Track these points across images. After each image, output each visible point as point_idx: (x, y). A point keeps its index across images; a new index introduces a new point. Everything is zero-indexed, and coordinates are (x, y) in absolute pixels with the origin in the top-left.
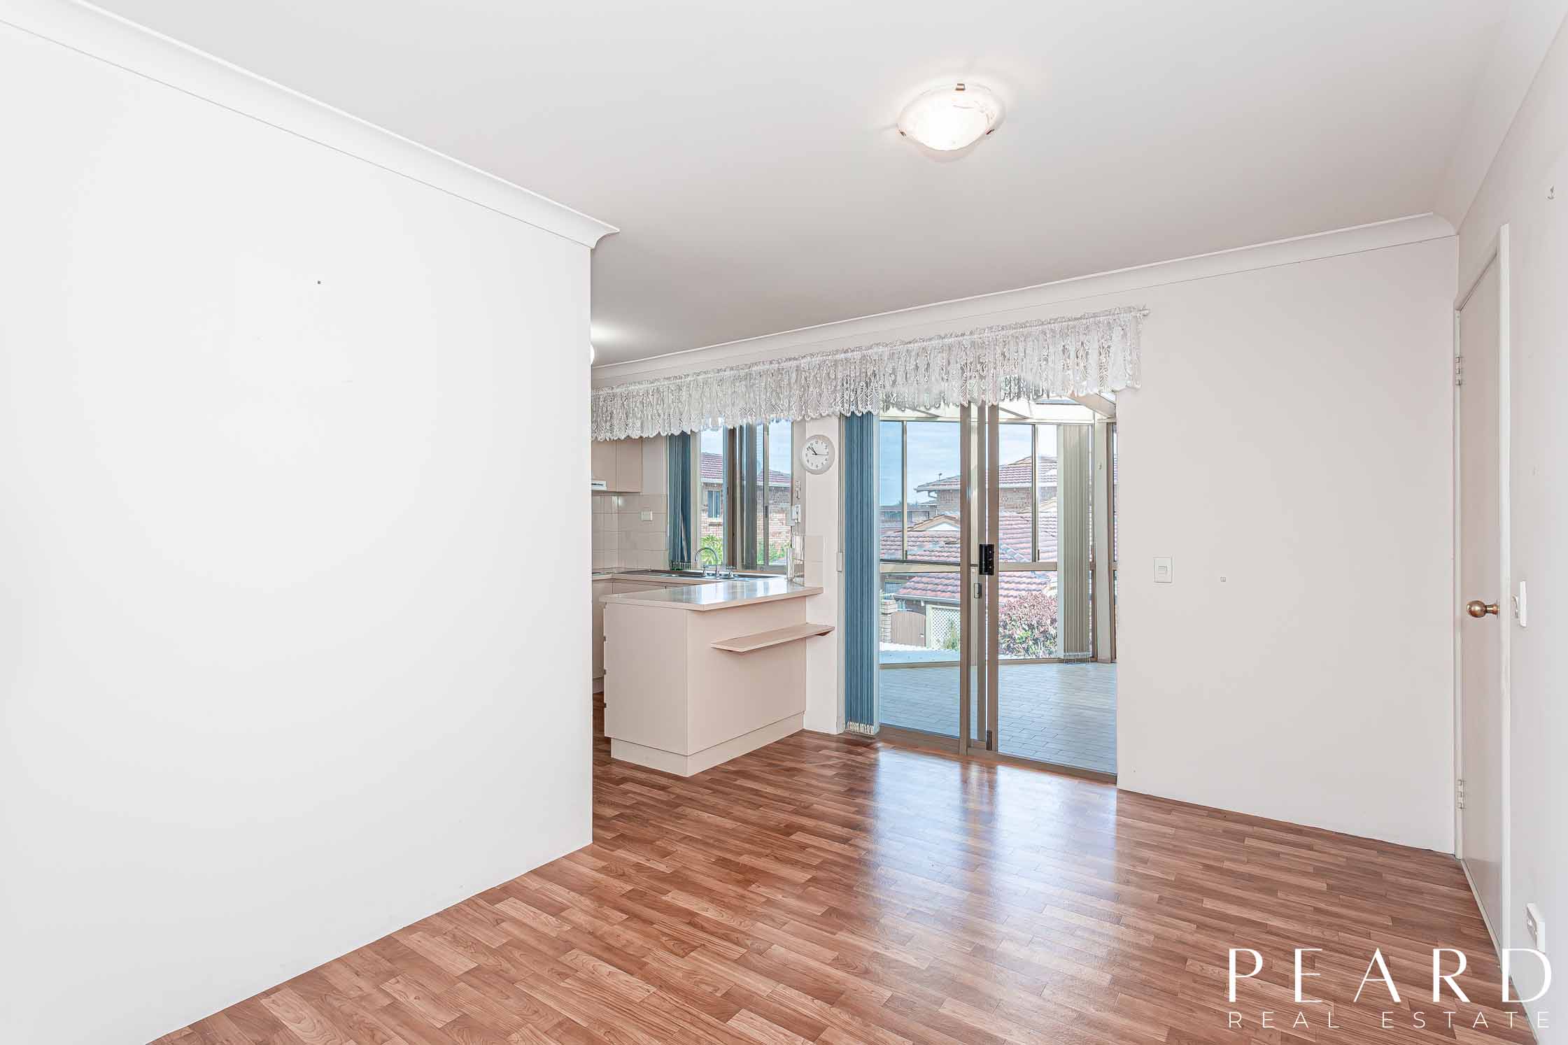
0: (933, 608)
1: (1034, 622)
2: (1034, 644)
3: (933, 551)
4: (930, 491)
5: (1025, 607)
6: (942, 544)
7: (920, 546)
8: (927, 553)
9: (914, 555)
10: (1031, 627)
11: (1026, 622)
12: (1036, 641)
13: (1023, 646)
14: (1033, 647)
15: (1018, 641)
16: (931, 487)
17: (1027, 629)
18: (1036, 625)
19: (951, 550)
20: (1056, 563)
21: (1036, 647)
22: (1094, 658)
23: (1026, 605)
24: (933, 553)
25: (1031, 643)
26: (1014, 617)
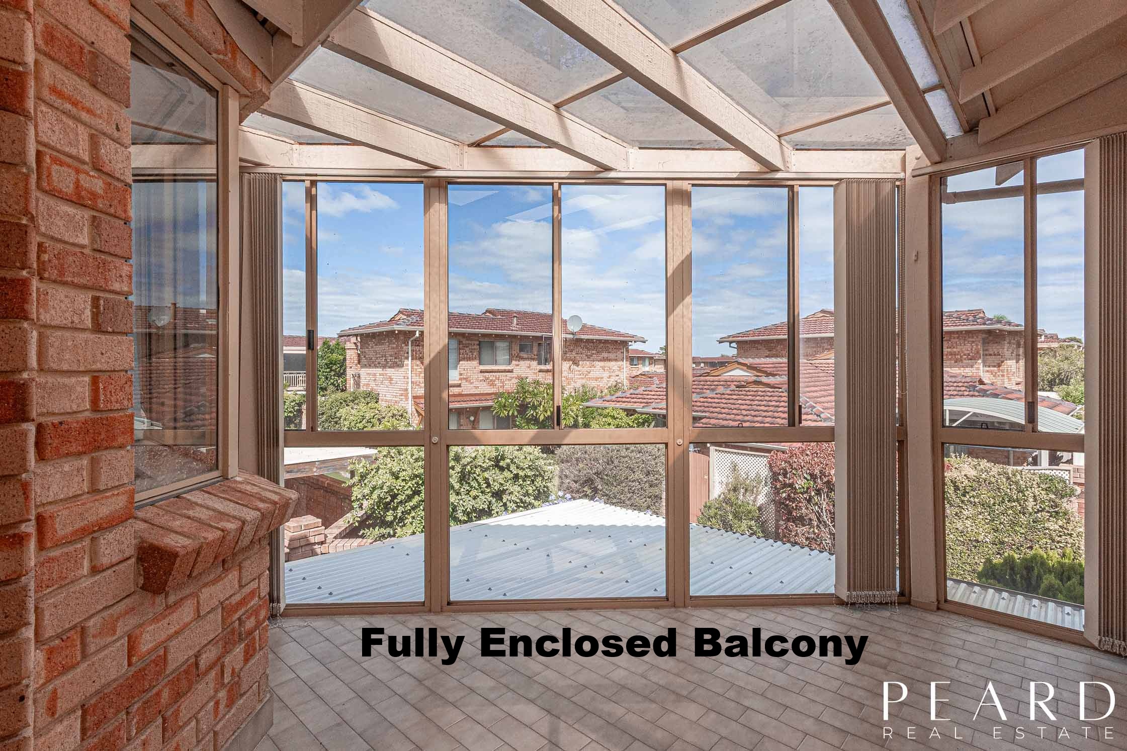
0: (716, 450)
1: (817, 472)
2: (817, 494)
3: (723, 394)
4: (731, 342)
5: (807, 455)
6: (733, 387)
7: (713, 390)
8: (719, 396)
9: (706, 398)
10: (813, 477)
11: (808, 471)
12: (818, 492)
13: (805, 496)
14: (816, 498)
15: (799, 491)
16: (731, 339)
17: (809, 478)
18: (818, 474)
19: (740, 393)
20: (832, 429)
21: (819, 498)
22: (905, 599)
23: (808, 452)
24: (723, 396)
25: (813, 494)
26: (795, 466)
